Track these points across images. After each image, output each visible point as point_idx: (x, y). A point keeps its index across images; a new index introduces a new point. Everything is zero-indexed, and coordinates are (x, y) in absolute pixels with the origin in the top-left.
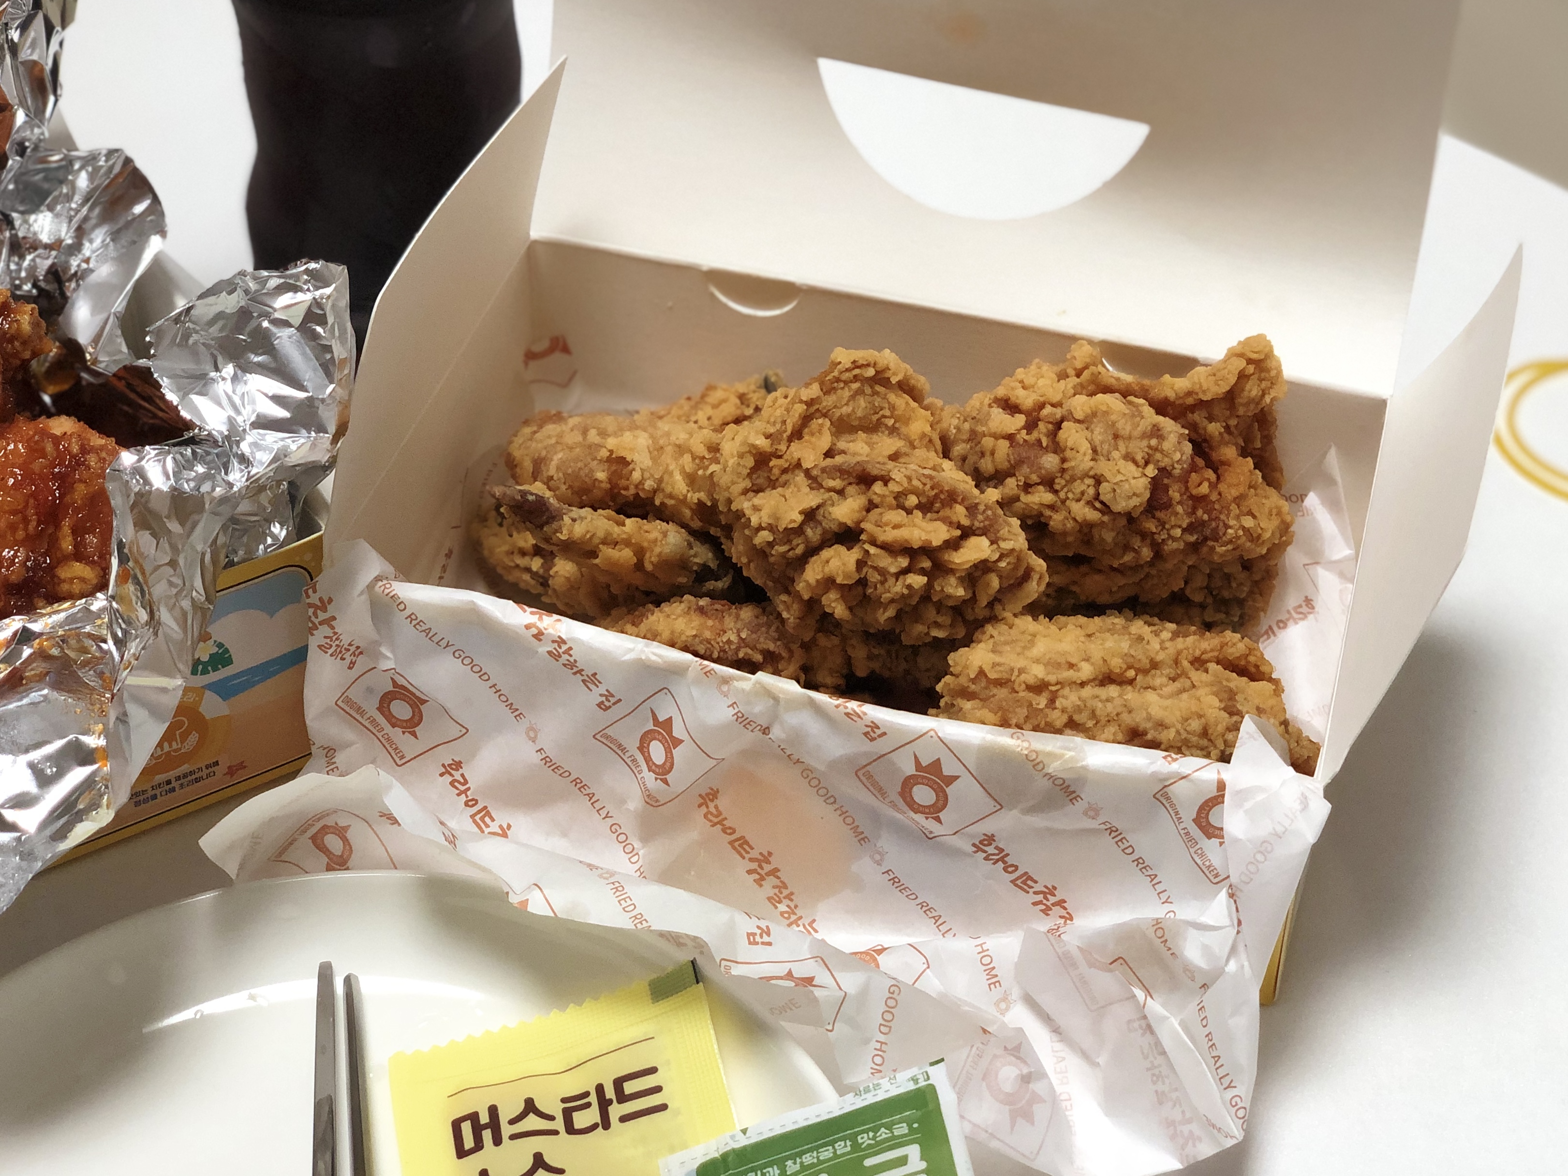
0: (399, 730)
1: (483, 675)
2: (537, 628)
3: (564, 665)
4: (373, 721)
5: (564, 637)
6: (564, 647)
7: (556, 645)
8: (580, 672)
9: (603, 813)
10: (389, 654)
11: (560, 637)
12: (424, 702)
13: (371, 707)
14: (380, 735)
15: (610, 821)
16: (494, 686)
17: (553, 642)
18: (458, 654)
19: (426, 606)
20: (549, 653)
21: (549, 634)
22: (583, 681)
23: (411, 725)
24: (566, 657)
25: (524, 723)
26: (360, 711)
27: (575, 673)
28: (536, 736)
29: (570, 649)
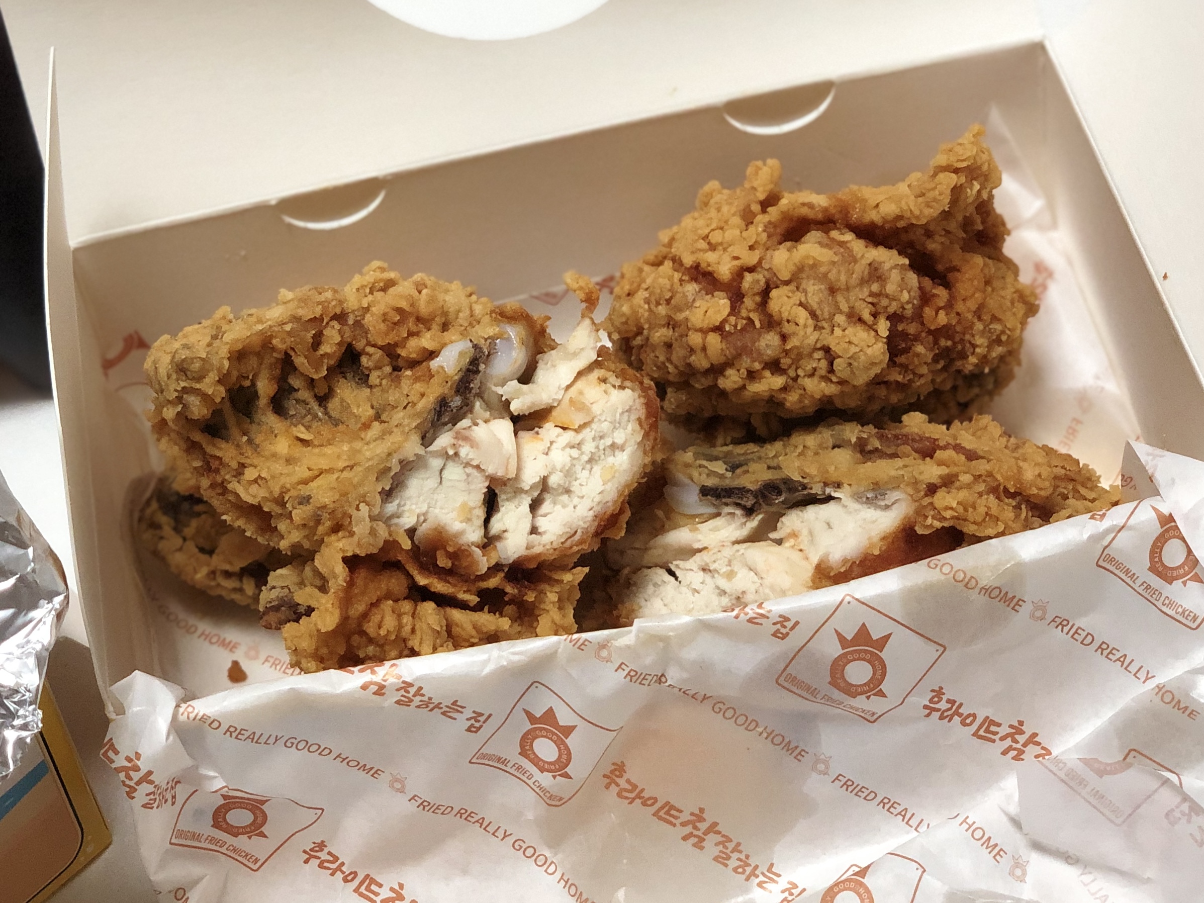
0: (243, 838)
1: (323, 751)
2: (376, 683)
3: (418, 707)
4: (212, 840)
5: (408, 680)
6: (412, 690)
7: (402, 692)
8: (438, 706)
9: (500, 834)
10: (212, 773)
11: (404, 682)
12: (263, 802)
13: (206, 829)
14: (223, 850)
15: (510, 840)
16: (339, 756)
17: (398, 690)
18: (291, 743)
19: (244, 713)
20: (398, 702)
21: (392, 684)
22: (444, 713)
23: (256, 828)
24: (418, 698)
25: (385, 778)
26: (195, 837)
27: (431, 710)
28: (403, 786)
29: (421, 688)
